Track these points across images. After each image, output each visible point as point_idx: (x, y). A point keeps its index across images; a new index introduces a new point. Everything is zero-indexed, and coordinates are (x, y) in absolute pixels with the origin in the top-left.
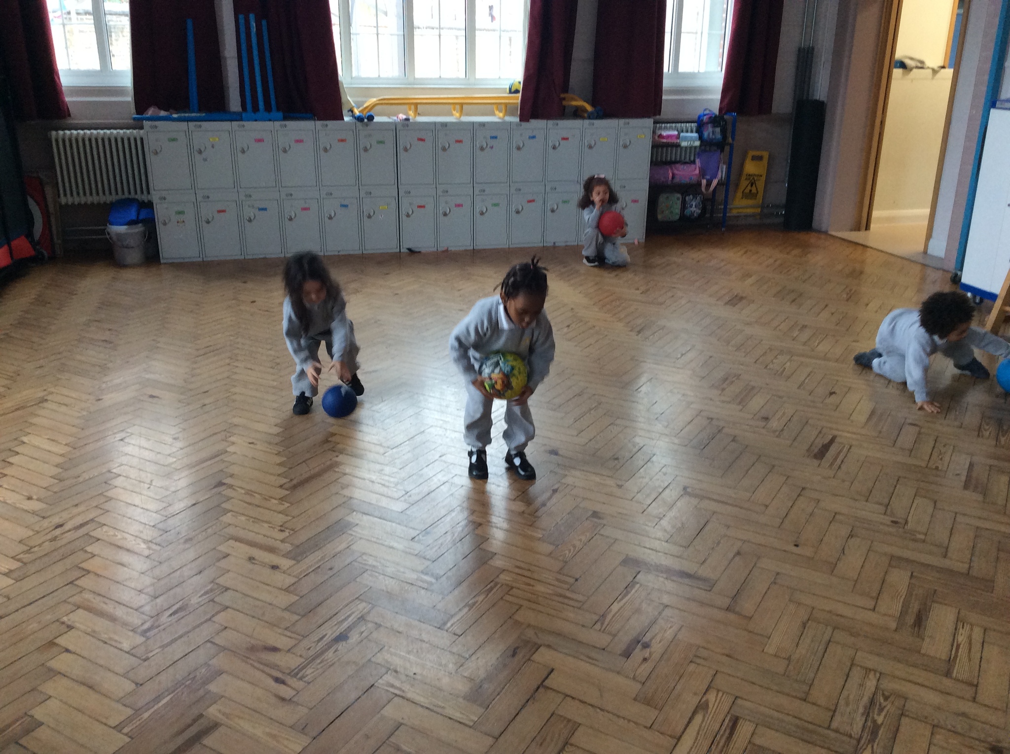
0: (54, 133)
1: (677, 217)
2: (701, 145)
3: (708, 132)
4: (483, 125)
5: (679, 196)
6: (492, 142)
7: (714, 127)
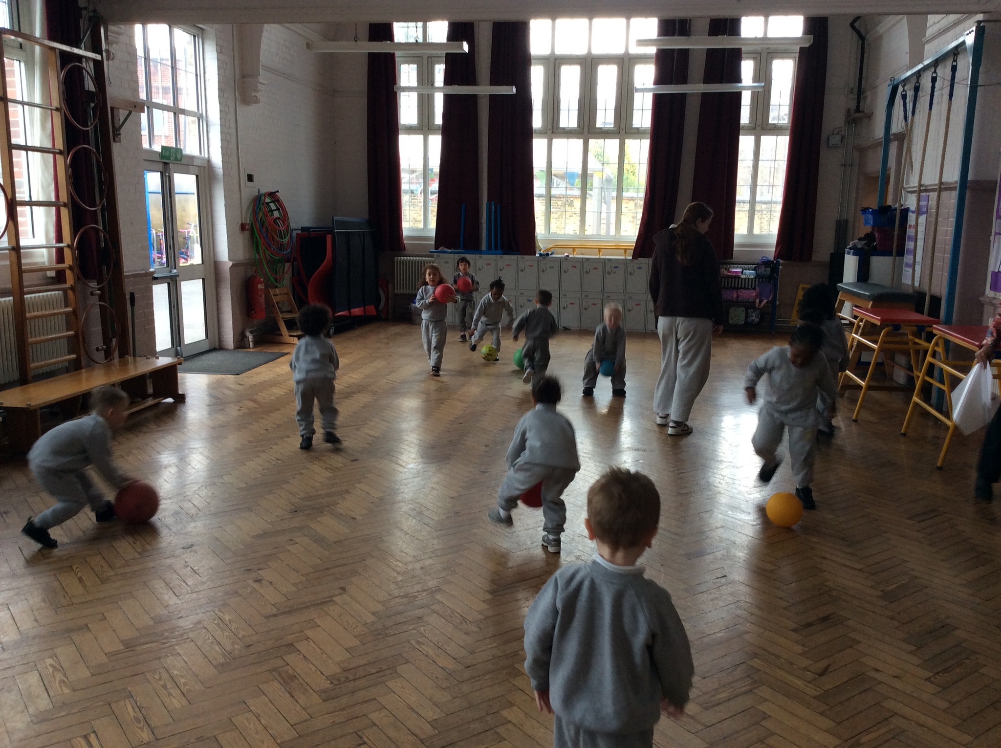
0: (396, 258)
1: (743, 322)
2: (755, 278)
3: (762, 270)
4: (610, 260)
5: (744, 309)
6: (614, 270)
7: (766, 267)
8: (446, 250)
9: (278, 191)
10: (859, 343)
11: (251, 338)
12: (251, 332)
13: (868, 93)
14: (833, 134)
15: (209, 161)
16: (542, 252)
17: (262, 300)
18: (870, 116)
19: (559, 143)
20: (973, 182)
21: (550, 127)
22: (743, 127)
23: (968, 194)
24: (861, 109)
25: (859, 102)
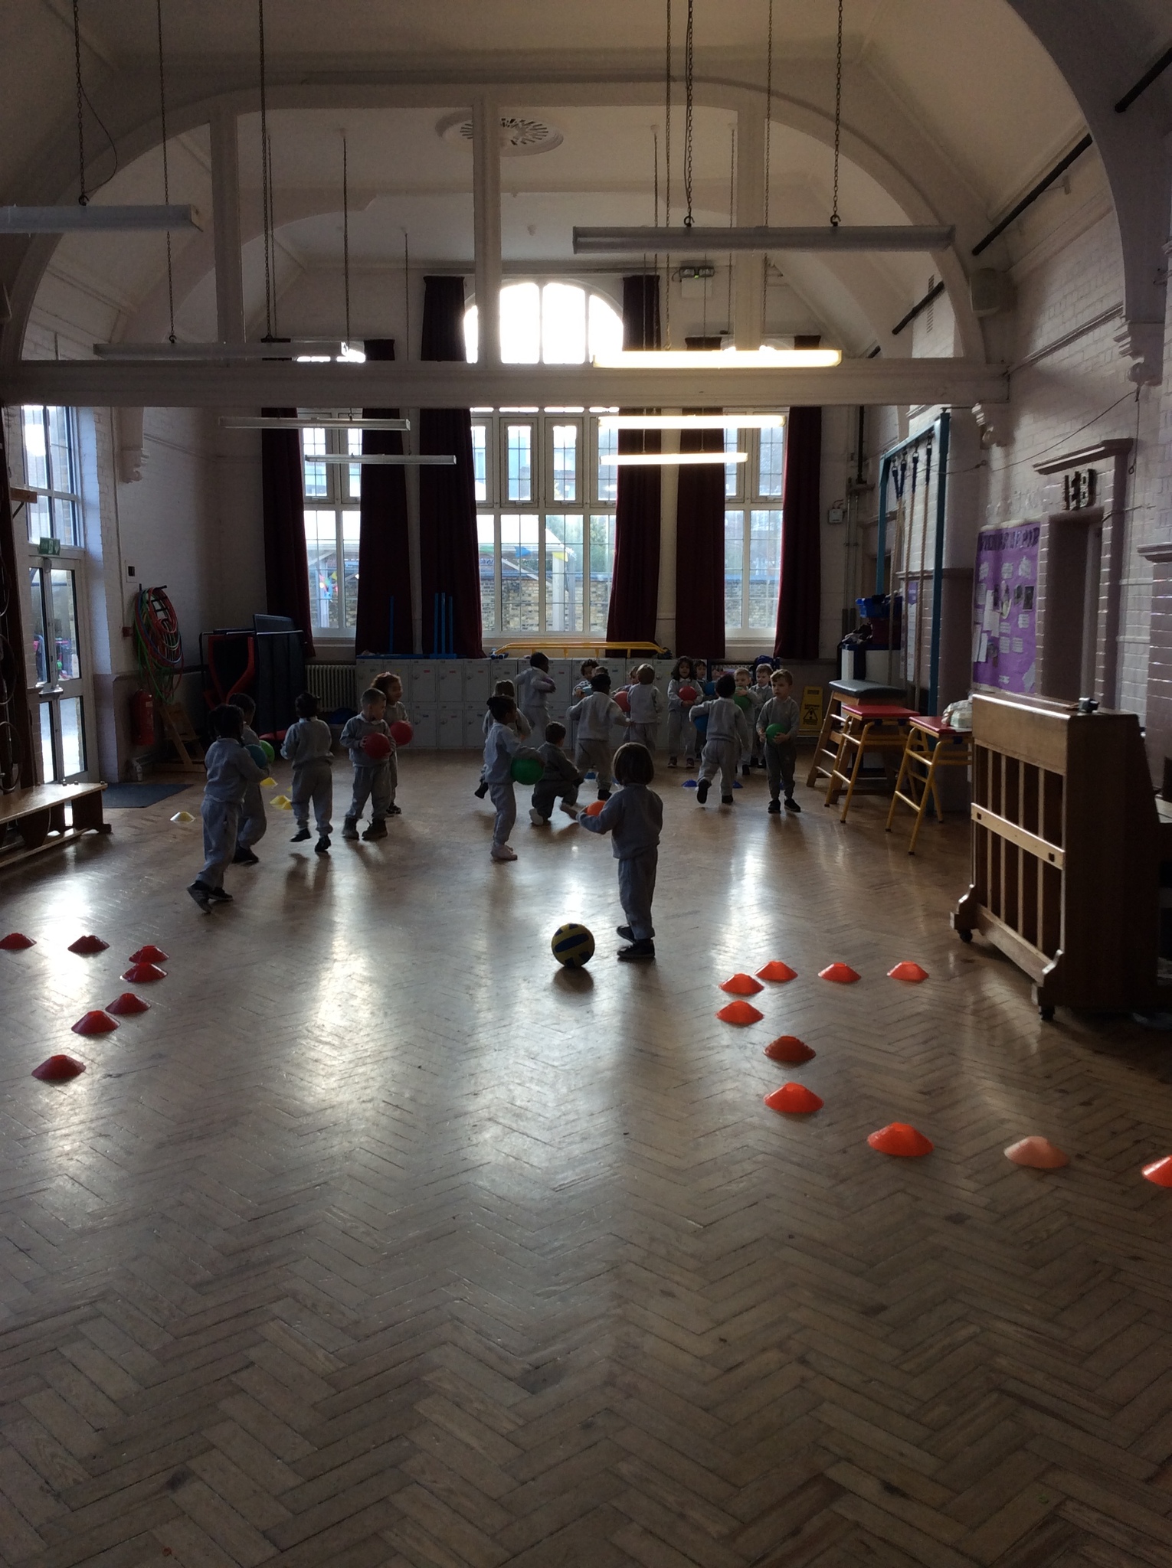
0: (306, 667)
8: (371, 654)
9: (165, 587)
10: (849, 741)
11: (139, 767)
12: (137, 761)
13: (870, 461)
14: (834, 508)
15: (85, 552)
16: (494, 653)
17: (151, 721)
18: (872, 488)
19: (509, 521)
20: (947, 570)
21: (497, 500)
22: (729, 500)
23: (943, 581)
24: (863, 477)
25: (860, 470)
